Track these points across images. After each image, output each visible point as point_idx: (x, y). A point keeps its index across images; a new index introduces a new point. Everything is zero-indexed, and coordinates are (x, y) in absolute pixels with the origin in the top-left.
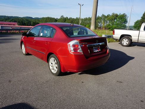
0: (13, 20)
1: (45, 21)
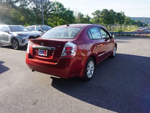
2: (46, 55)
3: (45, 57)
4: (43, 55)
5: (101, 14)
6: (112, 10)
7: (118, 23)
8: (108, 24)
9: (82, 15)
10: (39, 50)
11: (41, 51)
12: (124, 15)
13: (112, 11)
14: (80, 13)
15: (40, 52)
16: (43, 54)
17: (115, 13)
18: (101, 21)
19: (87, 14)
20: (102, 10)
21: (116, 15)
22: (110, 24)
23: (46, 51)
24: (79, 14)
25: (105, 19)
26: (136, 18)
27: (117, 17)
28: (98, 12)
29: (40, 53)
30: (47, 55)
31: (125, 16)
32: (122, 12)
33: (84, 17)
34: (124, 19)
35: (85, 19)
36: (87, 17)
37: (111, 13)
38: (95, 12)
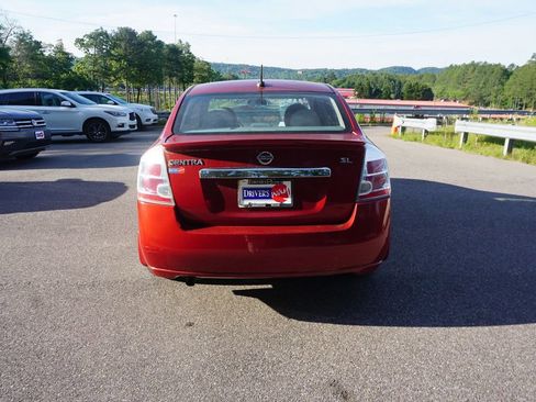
0: (344, 81)
1: (458, 77)
2: (288, 201)
3: (283, 208)
4: (272, 202)
5: (115, 46)
6: (150, 33)
7: (174, 79)
8: (143, 83)
9: (38, 44)
10: (243, 184)
11: (257, 189)
12: (188, 52)
13: (150, 36)
14: (24, 35)
15: (250, 194)
16: (270, 198)
17: (160, 44)
18: (117, 72)
19: (55, 43)
20: (116, 30)
21: (165, 51)
22: (149, 83)
23: (285, 187)
24: (22, 40)
25: (131, 64)
26: (225, 66)
27: (169, 60)
28: (99, 38)
29: (248, 198)
30: (294, 200)
31: (192, 59)
32: (184, 42)
33: (46, 54)
34: (191, 69)
35: (50, 61)
36: (59, 55)
37: (150, 46)
38: (90, 37)
